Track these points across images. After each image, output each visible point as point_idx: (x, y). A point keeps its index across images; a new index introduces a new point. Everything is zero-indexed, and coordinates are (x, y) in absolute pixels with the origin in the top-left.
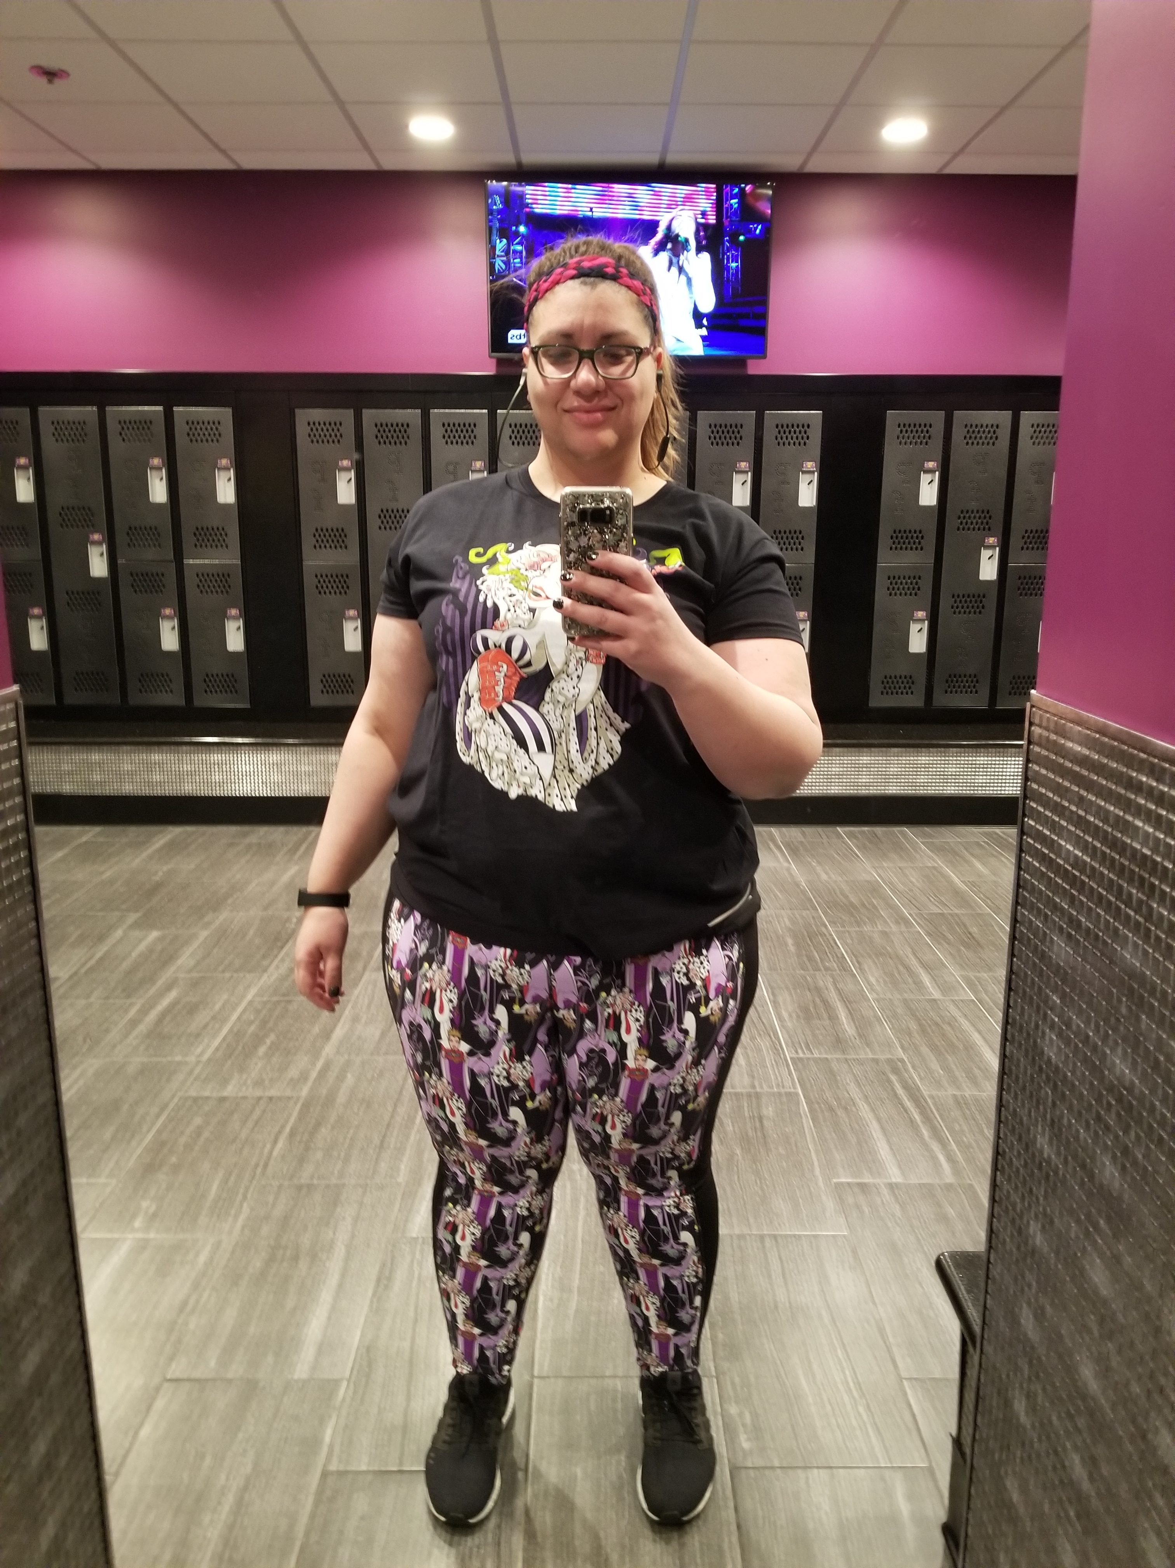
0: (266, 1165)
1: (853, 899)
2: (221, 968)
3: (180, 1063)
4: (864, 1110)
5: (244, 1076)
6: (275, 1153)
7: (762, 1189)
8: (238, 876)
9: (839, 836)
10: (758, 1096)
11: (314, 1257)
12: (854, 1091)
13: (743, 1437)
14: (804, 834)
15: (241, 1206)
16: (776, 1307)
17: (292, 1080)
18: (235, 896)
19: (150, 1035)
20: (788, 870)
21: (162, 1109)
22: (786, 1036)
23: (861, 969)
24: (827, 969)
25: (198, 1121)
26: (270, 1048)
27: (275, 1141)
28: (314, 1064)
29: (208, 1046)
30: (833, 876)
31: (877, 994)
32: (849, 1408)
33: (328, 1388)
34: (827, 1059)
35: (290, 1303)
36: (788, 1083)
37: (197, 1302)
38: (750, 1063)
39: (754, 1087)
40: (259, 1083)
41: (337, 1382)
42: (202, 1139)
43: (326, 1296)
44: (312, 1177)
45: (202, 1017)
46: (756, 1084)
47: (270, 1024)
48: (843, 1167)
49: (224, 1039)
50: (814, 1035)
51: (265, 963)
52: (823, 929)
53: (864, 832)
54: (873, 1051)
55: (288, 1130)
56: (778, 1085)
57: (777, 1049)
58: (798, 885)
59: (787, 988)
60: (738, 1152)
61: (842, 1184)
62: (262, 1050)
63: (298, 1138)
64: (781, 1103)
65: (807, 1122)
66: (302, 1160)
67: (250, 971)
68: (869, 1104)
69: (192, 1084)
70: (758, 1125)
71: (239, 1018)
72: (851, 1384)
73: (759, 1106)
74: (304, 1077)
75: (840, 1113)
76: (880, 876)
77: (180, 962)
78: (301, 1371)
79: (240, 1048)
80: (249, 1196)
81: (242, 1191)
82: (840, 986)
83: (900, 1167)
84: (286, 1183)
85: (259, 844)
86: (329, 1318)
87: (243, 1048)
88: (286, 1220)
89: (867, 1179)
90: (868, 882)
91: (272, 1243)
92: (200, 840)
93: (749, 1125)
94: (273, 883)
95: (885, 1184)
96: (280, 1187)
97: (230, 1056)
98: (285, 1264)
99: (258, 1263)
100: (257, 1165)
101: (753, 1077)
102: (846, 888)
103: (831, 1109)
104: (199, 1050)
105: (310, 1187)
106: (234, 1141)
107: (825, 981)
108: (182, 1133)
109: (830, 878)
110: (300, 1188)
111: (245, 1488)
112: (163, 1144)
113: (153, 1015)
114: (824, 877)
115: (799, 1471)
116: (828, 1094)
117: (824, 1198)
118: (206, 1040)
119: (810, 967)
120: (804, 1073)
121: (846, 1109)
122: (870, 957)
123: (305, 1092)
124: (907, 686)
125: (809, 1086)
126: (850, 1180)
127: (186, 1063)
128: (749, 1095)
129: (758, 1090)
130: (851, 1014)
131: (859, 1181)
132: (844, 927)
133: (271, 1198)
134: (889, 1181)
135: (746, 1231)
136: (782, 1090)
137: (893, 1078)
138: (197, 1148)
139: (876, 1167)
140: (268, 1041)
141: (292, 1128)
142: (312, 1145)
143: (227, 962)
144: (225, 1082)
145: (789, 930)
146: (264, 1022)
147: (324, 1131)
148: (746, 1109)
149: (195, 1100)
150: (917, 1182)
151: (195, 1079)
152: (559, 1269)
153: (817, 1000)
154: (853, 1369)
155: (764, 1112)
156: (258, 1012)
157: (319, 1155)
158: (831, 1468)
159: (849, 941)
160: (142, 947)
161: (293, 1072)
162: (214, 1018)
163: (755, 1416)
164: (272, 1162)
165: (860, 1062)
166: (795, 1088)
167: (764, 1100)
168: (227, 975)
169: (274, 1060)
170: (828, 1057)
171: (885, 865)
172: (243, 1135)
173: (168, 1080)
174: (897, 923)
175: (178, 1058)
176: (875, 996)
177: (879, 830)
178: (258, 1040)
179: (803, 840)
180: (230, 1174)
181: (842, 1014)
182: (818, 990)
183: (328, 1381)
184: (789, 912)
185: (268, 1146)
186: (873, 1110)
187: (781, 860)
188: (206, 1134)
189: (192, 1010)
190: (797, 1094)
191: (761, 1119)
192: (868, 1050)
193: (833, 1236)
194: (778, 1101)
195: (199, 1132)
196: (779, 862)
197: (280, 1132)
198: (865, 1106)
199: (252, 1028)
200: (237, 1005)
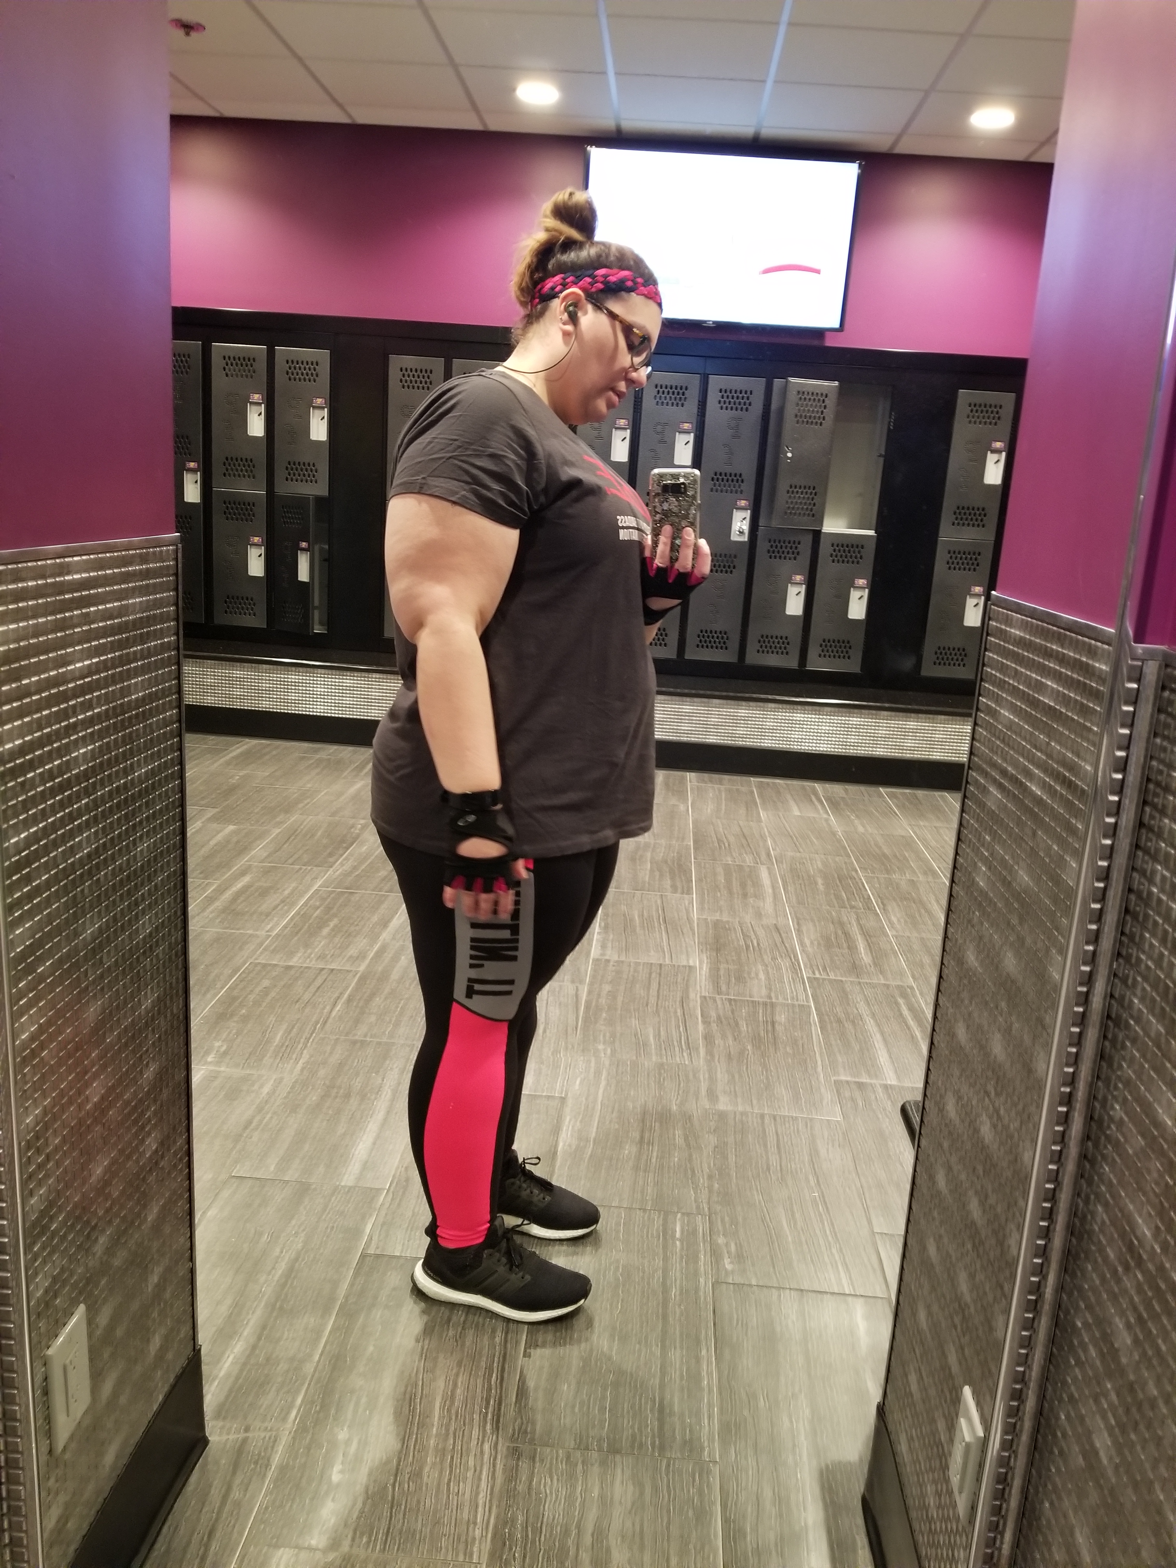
0: (325, 1022)
1: (886, 851)
2: (290, 861)
3: (251, 936)
4: (870, 1025)
5: (309, 951)
6: (334, 1014)
7: (767, 1078)
8: (309, 786)
9: (880, 795)
10: (773, 1005)
11: (363, 1097)
12: (863, 1008)
13: (727, 1261)
14: (846, 791)
15: (302, 1053)
16: (768, 1169)
17: (351, 957)
18: (306, 802)
19: (224, 911)
20: (827, 820)
21: (235, 971)
22: (806, 959)
23: (885, 910)
24: (852, 907)
25: (266, 983)
26: (333, 930)
27: (334, 1005)
28: (372, 946)
29: (277, 924)
30: (870, 830)
31: (897, 931)
32: (824, 1248)
33: (371, 1194)
34: (842, 981)
35: (341, 1130)
36: (802, 996)
37: (261, 1121)
38: (769, 978)
39: (770, 997)
40: (321, 957)
41: (379, 1191)
42: (269, 998)
43: (372, 1127)
44: (365, 1036)
45: (273, 899)
46: (773, 995)
47: (335, 910)
48: (844, 1068)
49: (292, 919)
50: (832, 960)
51: (331, 860)
52: (854, 873)
53: (905, 793)
54: (886, 979)
55: (346, 996)
56: (792, 998)
57: (795, 968)
58: (834, 834)
59: (812, 920)
60: (749, 1048)
61: (841, 1081)
62: (325, 931)
63: (355, 1004)
64: (793, 1012)
65: (816, 1030)
66: (357, 1021)
67: (316, 866)
68: (876, 1021)
69: (261, 953)
70: (770, 1028)
71: (306, 904)
72: (828, 1232)
73: (773, 1014)
74: (362, 956)
75: (848, 1026)
76: (915, 833)
77: (253, 852)
78: (349, 1177)
79: (306, 927)
80: (309, 1044)
81: (302, 1040)
82: (862, 922)
83: (896, 1072)
84: (342, 1038)
85: (329, 760)
86: (374, 1144)
87: (309, 927)
88: (341, 1065)
89: (865, 1079)
90: (903, 837)
91: (327, 1082)
92: (274, 753)
93: (762, 1028)
94: (341, 794)
95: (881, 1085)
96: (337, 1039)
97: (297, 933)
98: (338, 1100)
99: (314, 1098)
100: (317, 1023)
101: (770, 989)
102: (880, 840)
103: (839, 1021)
104: (269, 927)
105: (363, 1042)
106: (297, 1001)
107: (849, 918)
108: (252, 991)
109: (866, 830)
110: (354, 1043)
111: (296, 1259)
112: (235, 999)
113: (228, 895)
114: (861, 829)
115: (774, 1290)
116: (839, 1009)
117: (823, 1090)
118: (276, 919)
119: (836, 905)
120: (818, 990)
121: (853, 1022)
122: (895, 899)
123: (362, 968)
124: (960, 658)
125: (821, 1001)
126: (849, 1079)
127: (257, 936)
128: (765, 1004)
129: (774, 1000)
130: (870, 946)
131: (857, 1080)
132: (874, 873)
133: (328, 1048)
134: (885, 1082)
135: (749, 1109)
136: (796, 1003)
137: (901, 1001)
138: (264, 1004)
139: (874, 1070)
140: (332, 924)
141: (349, 996)
142: (367, 1011)
143: (296, 856)
144: (291, 954)
145: (820, 871)
146: (329, 909)
147: (377, 1000)
148: (761, 1014)
149: (265, 966)
150: (910, 1085)
151: (265, 949)
152: (578, 1123)
153: (840, 932)
154: (831, 1220)
155: (777, 1018)
156: (323, 899)
157: (373, 1019)
158: (802, 1290)
159: (877, 885)
160: (219, 837)
161: (353, 951)
162: (283, 901)
163: (739, 1246)
164: (330, 1020)
165: (873, 986)
166: (808, 1001)
167: (778, 1009)
168: (297, 867)
169: (336, 940)
170: (843, 979)
171: (922, 823)
172: (306, 997)
173: (241, 949)
174: (925, 873)
175: (250, 932)
176: (895, 933)
177: (920, 793)
178: (322, 923)
179: (845, 796)
180: (293, 1028)
181: (861, 946)
182: (841, 924)
183: (371, 1189)
184: (823, 856)
185: (328, 1008)
186: (878, 1025)
187: (821, 811)
188: (273, 994)
189: (264, 893)
190: (809, 1007)
191: (773, 1023)
192: (881, 976)
193: (828, 1120)
194: (791, 1010)
195: (266, 991)
196: (819, 813)
197: (339, 998)
198: (872, 1021)
199: (318, 912)
200: (305, 892)
